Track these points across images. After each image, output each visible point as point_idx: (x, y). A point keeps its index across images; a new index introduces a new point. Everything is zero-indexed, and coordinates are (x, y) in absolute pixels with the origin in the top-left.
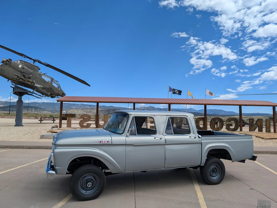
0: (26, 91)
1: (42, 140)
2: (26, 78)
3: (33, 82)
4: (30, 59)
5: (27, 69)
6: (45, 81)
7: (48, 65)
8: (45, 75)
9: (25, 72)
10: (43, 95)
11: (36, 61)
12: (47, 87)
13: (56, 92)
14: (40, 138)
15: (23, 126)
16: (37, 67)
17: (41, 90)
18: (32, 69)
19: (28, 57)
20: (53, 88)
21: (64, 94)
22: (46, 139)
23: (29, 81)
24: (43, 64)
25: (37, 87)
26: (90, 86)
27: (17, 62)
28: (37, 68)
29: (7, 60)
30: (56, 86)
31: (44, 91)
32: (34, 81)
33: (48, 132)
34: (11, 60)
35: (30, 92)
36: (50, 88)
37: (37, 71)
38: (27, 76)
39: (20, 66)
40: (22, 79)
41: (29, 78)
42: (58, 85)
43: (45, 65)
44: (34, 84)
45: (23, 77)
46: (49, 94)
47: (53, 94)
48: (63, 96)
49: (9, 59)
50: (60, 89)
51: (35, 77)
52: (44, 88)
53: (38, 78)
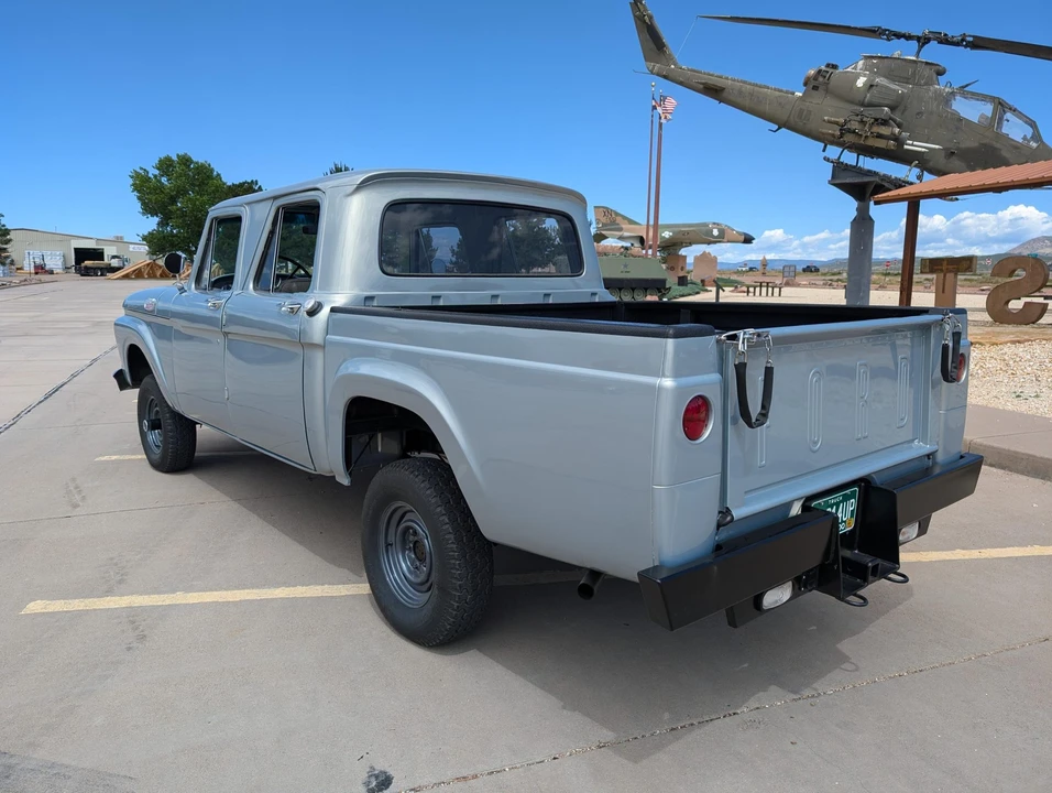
2: (866, 124)
3: (896, 135)
4: (908, 37)
5: (883, 86)
6: (960, 119)
7: (978, 44)
8: (968, 92)
9: (875, 101)
11: (929, 40)
12: (969, 142)
16: (929, 67)
17: (943, 163)
18: (906, 80)
19: (899, 36)
20: (998, 145)
23: (880, 136)
24: (957, 44)
25: (918, 152)
27: (855, 68)
28: (927, 72)
29: (820, 71)
30: (1022, 133)
32: (898, 131)
34: (835, 67)
36: (984, 145)
37: (929, 83)
38: (869, 115)
39: (861, 82)
40: (854, 132)
41: (878, 122)
43: (964, 44)
44: (903, 144)
45: (855, 125)
49: (828, 66)
50: (1034, 145)
51: (918, 114)
52: (953, 153)
53: (931, 113)
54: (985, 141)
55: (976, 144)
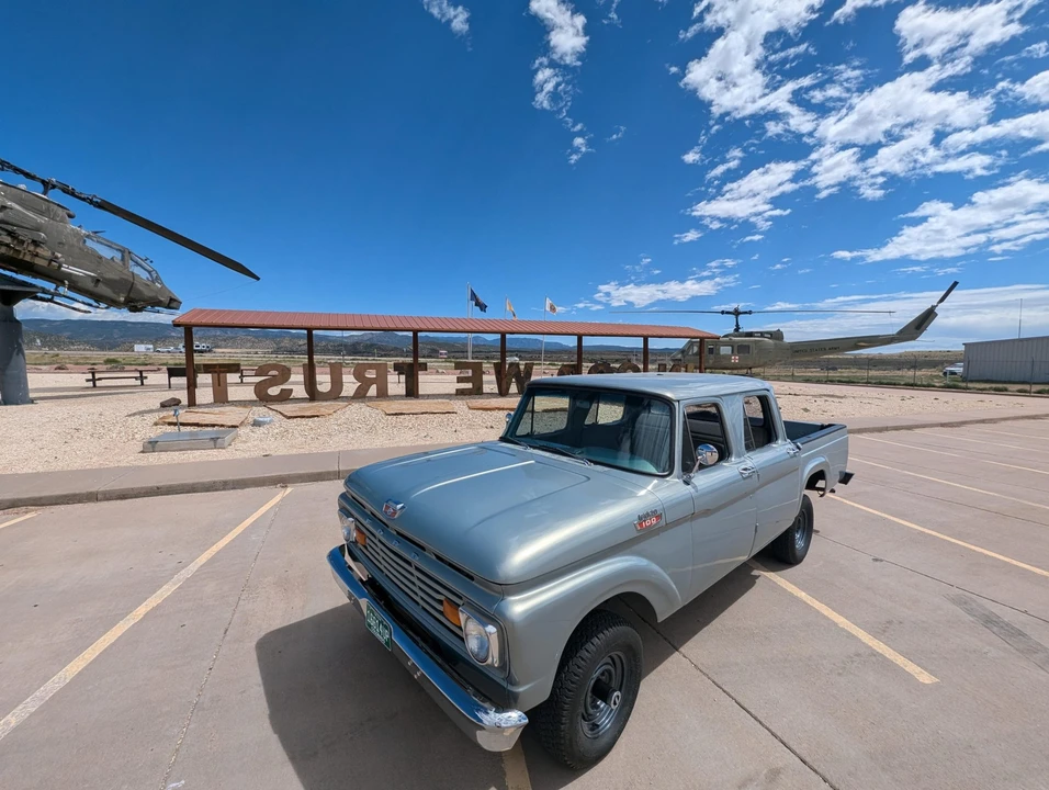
0: (28, 289)
1: (153, 459)
2: (23, 242)
3: (57, 258)
4: (28, 175)
5: (19, 211)
6: (101, 258)
7: (103, 206)
8: (100, 238)
9: (11, 220)
10: (96, 301)
11: (54, 187)
12: (111, 275)
13: (147, 293)
14: (143, 452)
15: (32, 401)
16: (60, 209)
17: (90, 285)
18: (42, 213)
21: (175, 300)
22: (166, 451)
23: (37, 255)
24: (84, 199)
25: (71, 274)
26: (258, 279)
28: (60, 212)
30: (144, 275)
31: (103, 289)
32: (60, 255)
33: (156, 424)
35: (44, 291)
36: (124, 279)
37: (64, 221)
38: (22, 234)
40: (7, 245)
41: (36, 243)
42: (149, 272)
43: (91, 202)
44: (60, 266)
45: (8, 240)
46: (122, 299)
47: (137, 301)
48: (171, 305)
50: (159, 286)
51: (60, 243)
52: (98, 281)
53: (73, 246)
54: (125, 277)
55: (117, 278)
